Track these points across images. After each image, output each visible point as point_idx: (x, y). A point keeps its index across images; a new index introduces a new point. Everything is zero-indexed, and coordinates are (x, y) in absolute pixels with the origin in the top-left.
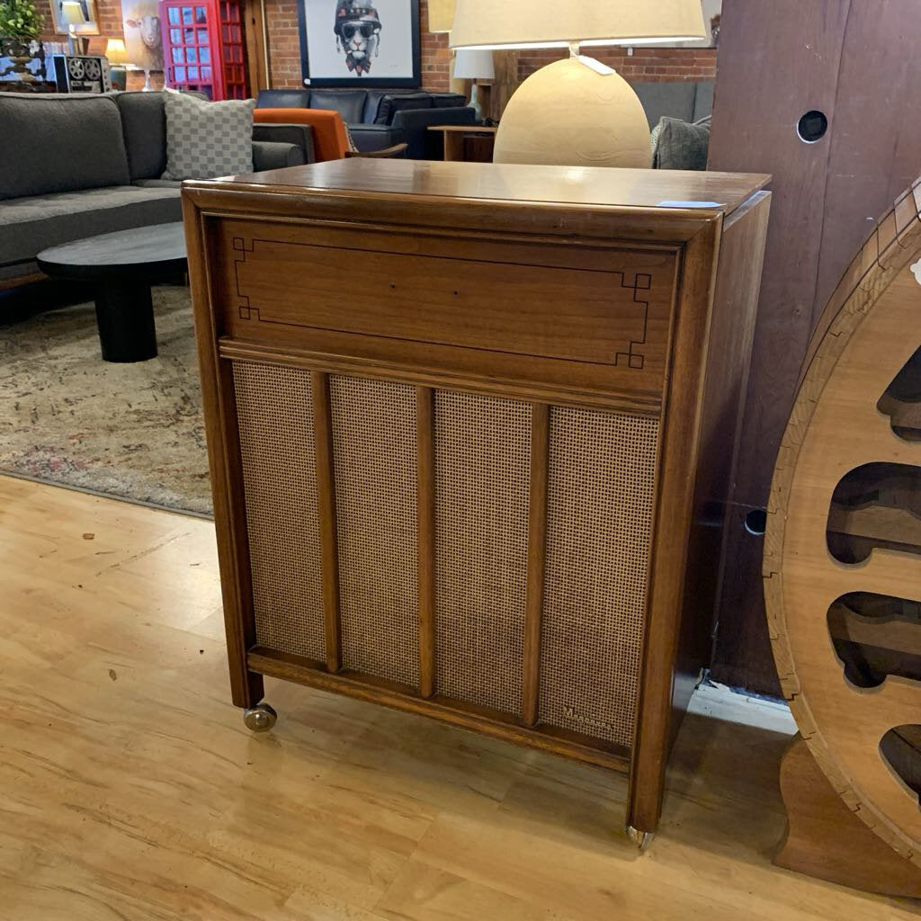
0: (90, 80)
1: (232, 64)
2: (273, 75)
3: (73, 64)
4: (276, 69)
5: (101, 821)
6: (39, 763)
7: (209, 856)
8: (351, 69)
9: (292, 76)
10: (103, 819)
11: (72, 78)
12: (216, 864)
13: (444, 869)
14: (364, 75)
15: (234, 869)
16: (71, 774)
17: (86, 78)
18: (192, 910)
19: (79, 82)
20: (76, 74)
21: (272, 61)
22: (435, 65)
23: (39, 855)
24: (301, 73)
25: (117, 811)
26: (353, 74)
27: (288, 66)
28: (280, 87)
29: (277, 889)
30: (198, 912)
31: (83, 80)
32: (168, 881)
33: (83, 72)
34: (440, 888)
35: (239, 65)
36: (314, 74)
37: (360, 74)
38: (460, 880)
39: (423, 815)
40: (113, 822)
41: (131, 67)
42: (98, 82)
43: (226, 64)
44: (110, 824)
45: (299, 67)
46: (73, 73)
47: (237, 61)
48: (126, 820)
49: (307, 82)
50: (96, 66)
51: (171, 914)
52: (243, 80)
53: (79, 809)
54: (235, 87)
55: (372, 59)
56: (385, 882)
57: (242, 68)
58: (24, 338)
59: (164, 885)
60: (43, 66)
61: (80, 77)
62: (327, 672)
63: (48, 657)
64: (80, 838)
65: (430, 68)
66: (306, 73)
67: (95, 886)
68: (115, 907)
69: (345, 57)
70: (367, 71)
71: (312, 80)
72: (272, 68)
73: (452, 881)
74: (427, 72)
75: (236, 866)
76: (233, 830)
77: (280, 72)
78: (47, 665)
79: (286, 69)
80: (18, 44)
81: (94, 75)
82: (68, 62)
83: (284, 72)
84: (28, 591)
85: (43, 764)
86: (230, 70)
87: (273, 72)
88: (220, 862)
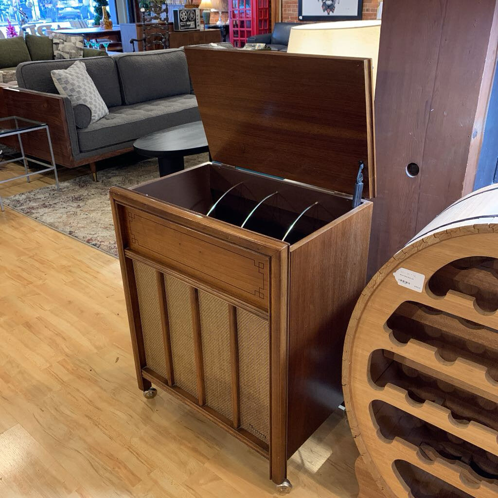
0: (190, 21)
1: (262, 9)
2: (283, 14)
3: (182, 13)
4: (285, 10)
5: (96, 425)
6: (81, 395)
7: (130, 448)
8: (324, 11)
9: (293, 14)
10: (96, 424)
11: (181, 21)
12: (131, 452)
13: (216, 473)
14: (331, 14)
15: (136, 455)
16: (90, 402)
17: (188, 20)
18: (117, 469)
19: (185, 22)
20: (183, 19)
21: (283, 6)
22: (371, 8)
23: (71, 434)
24: (298, 13)
25: (103, 421)
26: (325, 14)
27: (292, 9)
28: (286, 21)
29: (149, 467)
30: (119, 470)
31: (186, 21)
32: (112, 455)
33: (186, 17)
34: (211, 481)
35: (266, 9)
36: (304, 14)
37: (329, 13)
38: (220, 479)
39: (216, 448)
40: (100, 426)
41: (213, 10)
42: (193, 22)
43: (259, 9)
44: (99, 427)
45: (297, 9)
46: (181, 18)
47: (265, 7)
48: (105, 426)
49: (301, 18)
50: (193, 13)
51: (109, 468)
52: (267, 17)
53: (89, 418)
54: (263, 21)
55: (336, 5)
56: (191, 473)
57: (268, 10)
58: (131, 175)
59: (110, 457)
60: (167, 16)
61: (185, 20)
62: (168, 385)
63: (97, 348)
64: (86, 430)
65: (367, 10)
66: (300, 13)
67: (87, 451)
68: (91, 461)
69: (322, 4)
70: (333, 12)
71: (303, 17)
72: (283, 10)
73: (217, 478)
74: (366, 12)
75: (138, 454)
76: (142, 439)
77: (287, 12)
78: (95, 351)
79: (290, 11)
80: (156, 5)
81: (192, 18)
82: (180, 12)
83: (289, 12)
84: (98, 314)
85: (82, 396)
86: (261, 12)
87: (283, 12)
88: (132, 451)
